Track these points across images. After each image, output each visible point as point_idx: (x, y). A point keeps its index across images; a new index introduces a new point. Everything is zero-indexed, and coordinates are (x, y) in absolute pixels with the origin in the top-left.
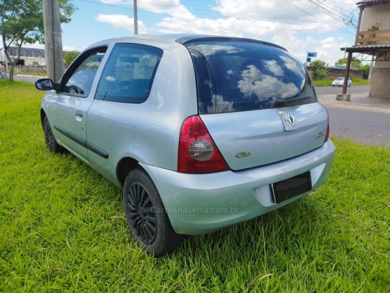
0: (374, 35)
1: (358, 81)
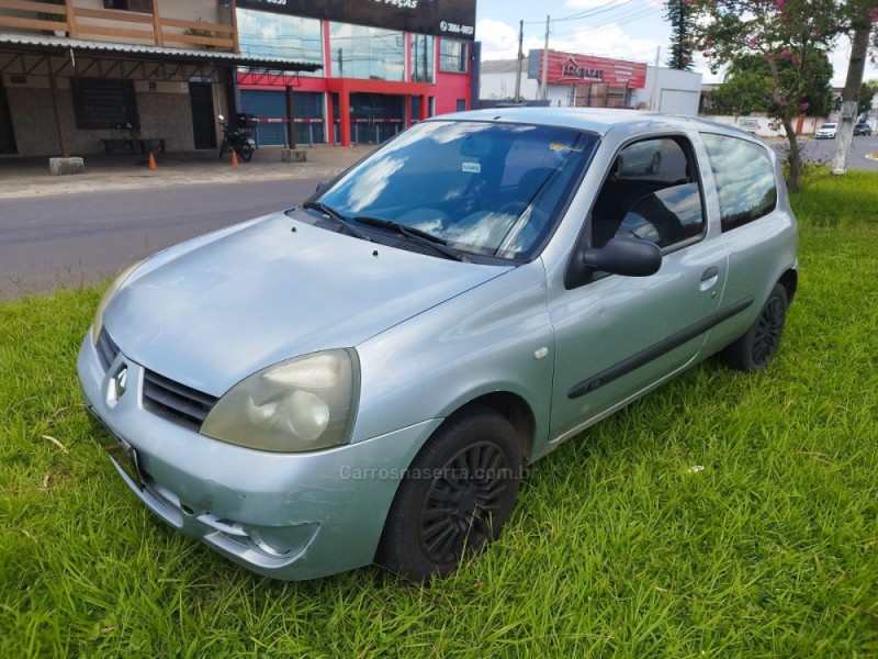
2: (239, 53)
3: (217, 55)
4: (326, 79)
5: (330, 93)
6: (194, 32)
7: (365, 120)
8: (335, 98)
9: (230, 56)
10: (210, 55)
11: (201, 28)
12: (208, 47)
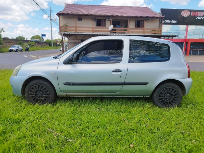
0: (66, 28)
1: (48, 48)
2: (162, 34)
3: (157, 35)
4: (185, 39)
5: (185, 42)
6: (153, 31)
7: (196, 49)
8: (187, 44)
9: (160, 35)
10: (155, 35)
11: (154, 30)
12: (155, 33)
